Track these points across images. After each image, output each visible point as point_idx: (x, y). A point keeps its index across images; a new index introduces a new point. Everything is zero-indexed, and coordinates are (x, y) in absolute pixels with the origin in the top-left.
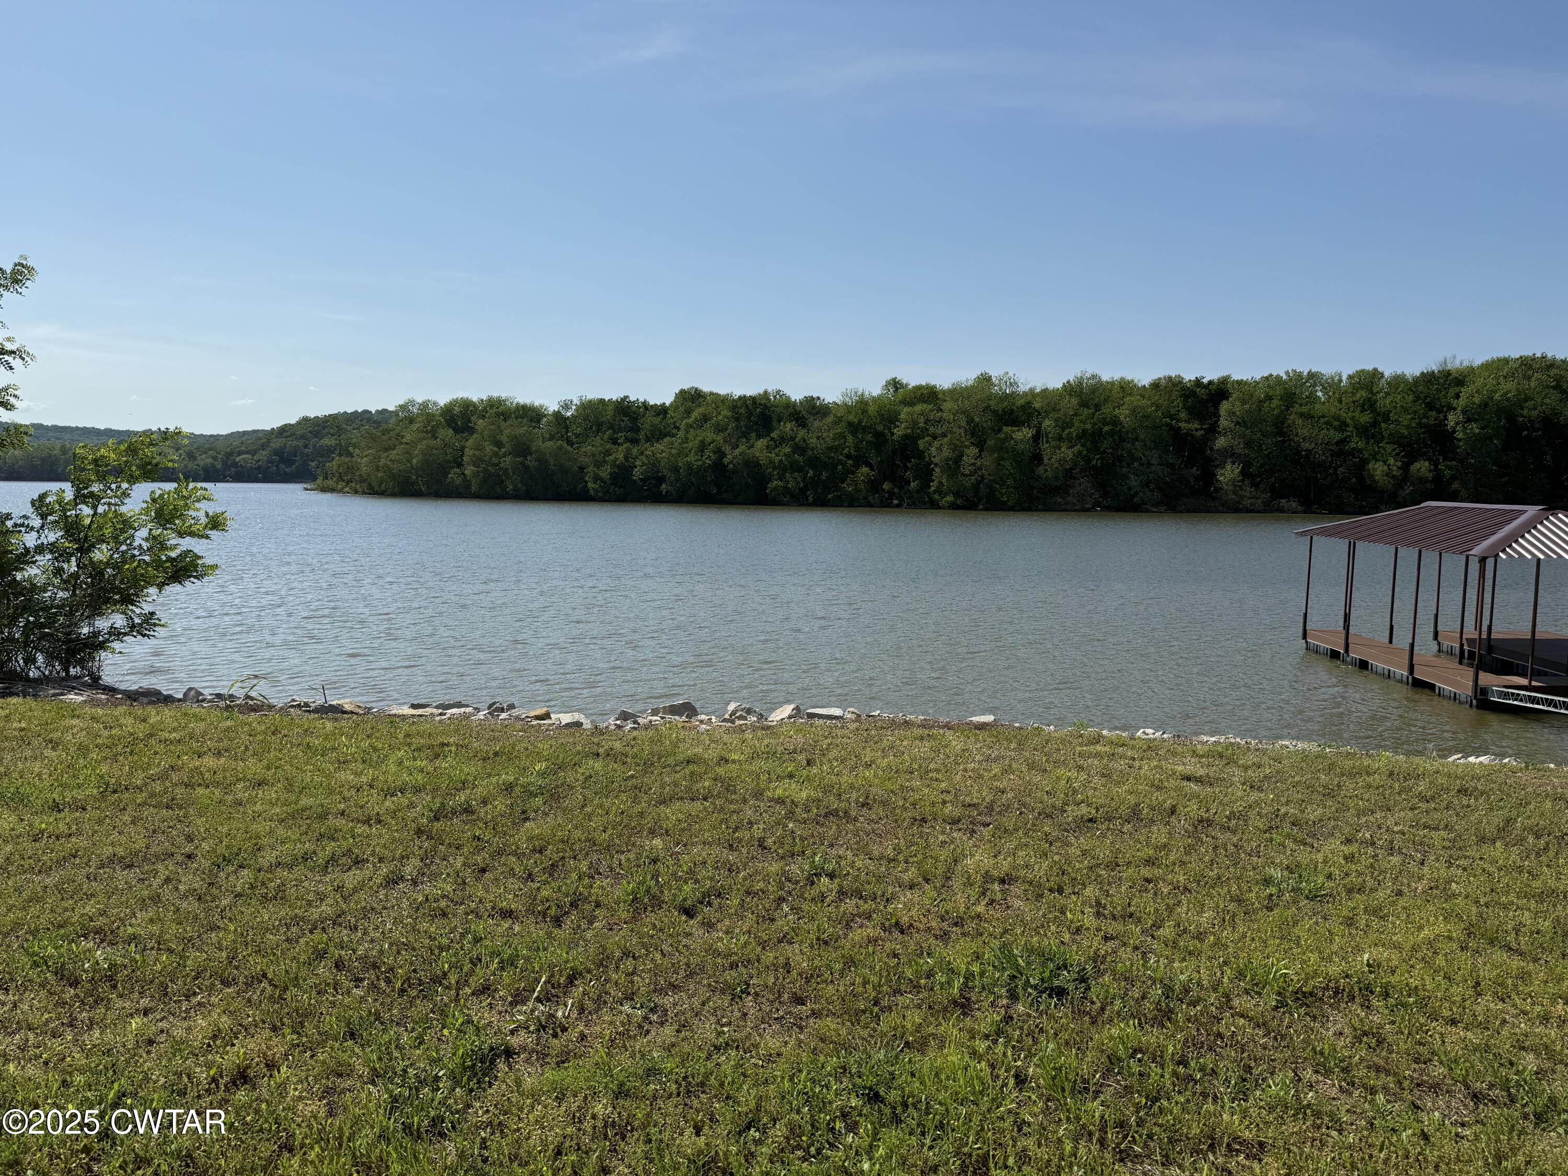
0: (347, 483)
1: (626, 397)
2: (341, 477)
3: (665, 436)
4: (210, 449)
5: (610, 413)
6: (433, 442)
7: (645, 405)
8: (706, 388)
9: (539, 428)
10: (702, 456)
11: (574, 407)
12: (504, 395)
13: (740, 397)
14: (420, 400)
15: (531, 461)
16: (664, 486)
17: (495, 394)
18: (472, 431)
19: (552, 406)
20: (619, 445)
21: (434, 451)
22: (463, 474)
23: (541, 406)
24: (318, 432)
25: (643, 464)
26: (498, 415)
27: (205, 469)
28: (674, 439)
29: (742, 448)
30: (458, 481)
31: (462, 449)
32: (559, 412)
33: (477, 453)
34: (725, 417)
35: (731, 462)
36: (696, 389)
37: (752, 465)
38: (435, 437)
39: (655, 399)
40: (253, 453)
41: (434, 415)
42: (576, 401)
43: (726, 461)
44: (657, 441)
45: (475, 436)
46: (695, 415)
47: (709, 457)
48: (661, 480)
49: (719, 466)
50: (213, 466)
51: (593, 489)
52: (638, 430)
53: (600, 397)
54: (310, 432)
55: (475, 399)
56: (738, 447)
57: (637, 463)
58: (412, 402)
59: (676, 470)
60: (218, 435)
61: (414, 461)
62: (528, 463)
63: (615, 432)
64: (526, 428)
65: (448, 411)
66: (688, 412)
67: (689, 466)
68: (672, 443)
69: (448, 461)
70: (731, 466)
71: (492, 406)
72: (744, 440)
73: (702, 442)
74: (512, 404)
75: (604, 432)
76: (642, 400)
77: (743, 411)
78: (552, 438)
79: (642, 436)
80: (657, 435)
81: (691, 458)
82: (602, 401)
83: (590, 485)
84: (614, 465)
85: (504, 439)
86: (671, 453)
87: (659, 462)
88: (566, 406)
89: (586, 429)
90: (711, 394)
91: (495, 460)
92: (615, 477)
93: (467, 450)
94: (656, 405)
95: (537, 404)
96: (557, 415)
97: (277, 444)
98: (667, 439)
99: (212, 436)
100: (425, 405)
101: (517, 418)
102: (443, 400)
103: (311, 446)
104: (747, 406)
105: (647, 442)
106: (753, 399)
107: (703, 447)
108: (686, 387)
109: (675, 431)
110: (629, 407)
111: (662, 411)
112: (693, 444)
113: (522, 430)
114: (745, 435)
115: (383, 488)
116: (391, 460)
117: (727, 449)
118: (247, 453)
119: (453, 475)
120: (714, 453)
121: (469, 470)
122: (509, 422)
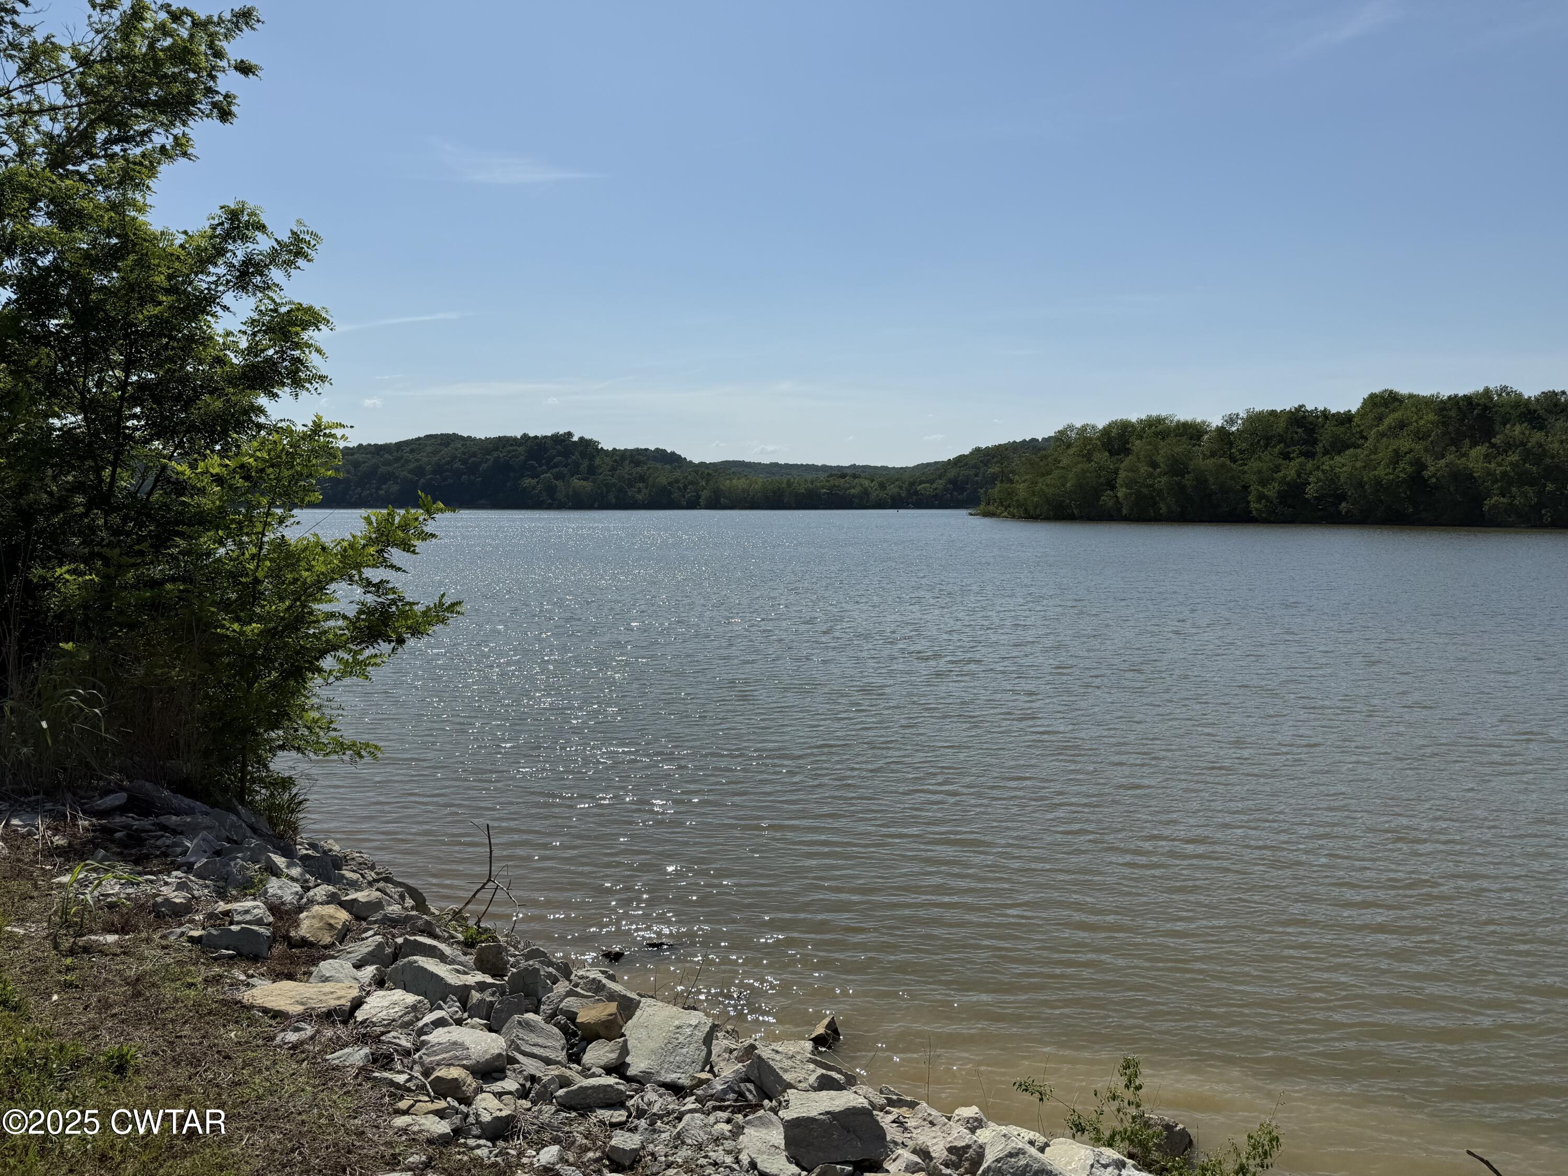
0: (1006, 508)
1: (1301, 406)
2: (1002, 503)
3: (1348, 447)
4: (897, 480)
5: (1283, 424)
6: (1087, 466)
7: (1325, 414)
8: (1403, 389)
9: (1200, 445)
10: (1394, 469)
11: (1240, 422)
12: (1164, 414)
13: (1450, 398)
14: (1078, 425)
15: (1188, 480)
16: (1344, 504)
17: (1154, 413)
18: (1127, 452)
19: (1216, 421)
20: (1291, 459)
21: (1088, 474)
22: (1116, 497)
23: (1204, 422)
24: (988, 461)
25: (1319, 480)
26: (1156, 434)
27: (893, 498)
28: (1359, 450)
29: (1450, 458)
30: (1111, 503)
31: (1116, 472)
32: (1222, 427)
33: (1130, 474)
34: (1428, 422)
35: (1434, 475)
36: (1391, 392)
37: (1463, 478)
38: (1089, 460)
39: (1337, 407)
40: (932, 482)
41: (1091, 439)
42: (1243, 415)
43: (1426, 474)
44: (1339, 453)
45: (1130, 457)
46: (1387, 421)
47: (1405, 469)
48: (1342, 497)
49: (1417, 480)
50: (899, 494)
51: (1256, 509)
52: (1315, 442)
53: (1270, 409)
54: (981, 462)
55: (1134, 420)
56: (1443, 457)
57: (1310, 480)
58: (1071, 427)
59: (1361, 485)
60: (907, 468)
61: (1069, 485)
62: (1185, 482)
63: (1287, 446)
64: (1185, 446)
65: (1107, 431)
66: (1380, 419)
67: (1378, 482)
68: (1356, 456)
69: (1102, 484)
70: (1434, 480)
71: (1150, 426)
72: (1453, 448)
73: (1396, 451)
74: (1171, 421)
75: (1275, 446)
76: (1321, 408)
77: (1453, 413)
78: (1213, 454)
79: (1319, 448)
80: (1339, 447)
81: (1381, 472)
82: (1273, 413)
83: (1253, 505)
84: (1283, 482)
85: (1159, 459)
86: (1353, 467)
87: (1338, 478)
88: (1231, 420)
89: (1252, 444)
90: (1411, 396)
91: (1149, 481)
92: (1282, 495)
93: (1120, 472)
94: (1338, 413)
95: (1199, 420)
96: (1221, 430)
97: (951, 474)
98: (1351, 451)
99: (902, 468)
100: (1084, 428)
101: (1176, 436)
102: (1101, 424)
103: (980, 475)
104: (1459, 408)
105: (1324, 454)
106: (1468, 399)
107: (1397, 457)
108: (1377, 390)
109: (1361, 441)
110: (1304, 417)
111: (1346, 419)
112: (1384, 454)
113: (1179, 449)
114: (1456, 442)
115: (1038, 512)
116: (1047, 485)
117: (1428, 460)
118: (927, 482)
119: (1106, 498)
120: (1411, 464)
121: (1121, 492)
122: (1168, 441)
